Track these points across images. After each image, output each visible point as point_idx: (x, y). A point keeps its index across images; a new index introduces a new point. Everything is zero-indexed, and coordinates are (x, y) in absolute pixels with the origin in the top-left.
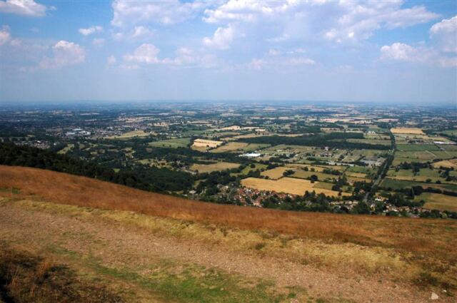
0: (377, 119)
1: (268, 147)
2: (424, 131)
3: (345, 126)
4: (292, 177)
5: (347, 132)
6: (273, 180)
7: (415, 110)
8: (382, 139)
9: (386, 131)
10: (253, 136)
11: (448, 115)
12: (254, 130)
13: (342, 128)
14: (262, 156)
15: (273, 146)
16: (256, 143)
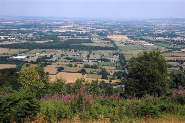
0: (93, 30)
1: (27, 51)
2: (129, 37)
3: (75, 35)
4: (63, 72)
5: (78, 38)
6: (53, 74)
7: (114, 23)
8: (106, 43)
9: (105, 37)
10: (7, 43)
11: (136, 27)
12: (6, 38)
13: (73, 36)
14: (28, 57)
15: (30, 50)
16: (15, 48)
